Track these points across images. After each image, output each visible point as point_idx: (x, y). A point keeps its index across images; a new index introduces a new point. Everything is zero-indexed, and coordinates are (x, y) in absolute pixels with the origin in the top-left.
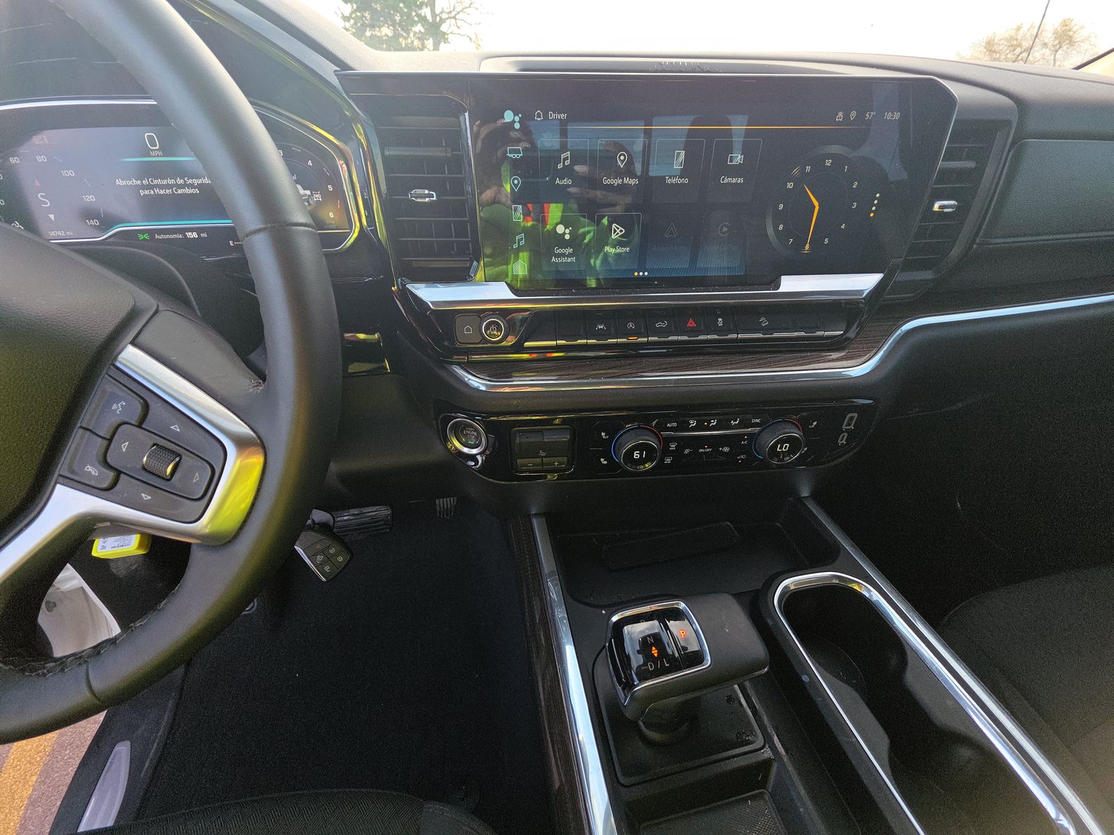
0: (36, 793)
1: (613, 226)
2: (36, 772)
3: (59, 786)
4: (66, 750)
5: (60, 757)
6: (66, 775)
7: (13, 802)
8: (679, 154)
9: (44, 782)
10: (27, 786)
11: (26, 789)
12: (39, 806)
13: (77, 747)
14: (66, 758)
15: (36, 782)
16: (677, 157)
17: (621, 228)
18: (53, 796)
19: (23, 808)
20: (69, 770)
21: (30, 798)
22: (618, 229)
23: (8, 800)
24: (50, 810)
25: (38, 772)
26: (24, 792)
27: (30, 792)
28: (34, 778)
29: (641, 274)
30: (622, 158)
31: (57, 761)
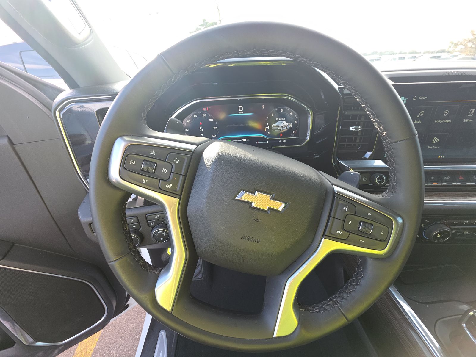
0: (97, 346)
1: (434, 138)
2: (98, 337)
3: (107, 343)
4: (110, 327)
5: (107, 330)
6: (110, 339)
7: (86, 352)
8: (472, 111)
9: (101, 342)
10: (94, 343)
11: (93, 345)
12: (98, 353)
13: (114, 326)
14: (110, 331)
15: (97, 341)
16: (471, 112)
17: (437, 139)
18: (104, 348)
19: (91, 354)
20: (111, 337)
21: (95, 349)
22: (436, 139)
23: (84, 351)
24: (103, 355)
25: (99, 337)
26: (92, 346)
27: (95, 346)
28: (97, 339)
29: (441, 157)
30: (446, 112)
31: (106, 332)
